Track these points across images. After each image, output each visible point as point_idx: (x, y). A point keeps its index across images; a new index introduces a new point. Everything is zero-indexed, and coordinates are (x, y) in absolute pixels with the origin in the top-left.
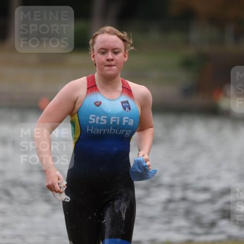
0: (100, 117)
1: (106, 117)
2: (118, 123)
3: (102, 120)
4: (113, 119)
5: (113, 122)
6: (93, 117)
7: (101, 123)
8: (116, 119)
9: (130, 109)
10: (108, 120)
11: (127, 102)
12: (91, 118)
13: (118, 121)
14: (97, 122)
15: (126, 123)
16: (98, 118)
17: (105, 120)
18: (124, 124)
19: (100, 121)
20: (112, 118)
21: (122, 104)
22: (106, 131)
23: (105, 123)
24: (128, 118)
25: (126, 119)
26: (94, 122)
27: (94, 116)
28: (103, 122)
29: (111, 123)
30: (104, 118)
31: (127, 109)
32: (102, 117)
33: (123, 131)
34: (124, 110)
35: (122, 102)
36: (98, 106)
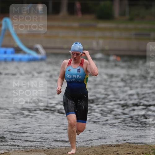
2: (75, 77)
10: (72, 76)
11: (80, 69)
12: (67, 76)
18: (78, 77)
19: (69, 77)
22: (72, 80)
32: (70, 75)
33: (78, 80)
34: (78, 72)
35: (78, 69)
36: (69, 71)
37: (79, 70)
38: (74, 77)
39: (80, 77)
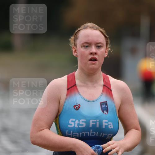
0: (79, 121)
1: (85, 120)
2: (98, 126)
3: (81, 123)
4: (93, 122)
6: (72, 121)
7: (80, 126)
8: (96, 122)
11: (106, 103)
12: (70, 122)
13: (98, 123)
15: (105, 126)
16: (77, 122)
20: (91, 121)
21: (101, 105)
22: (87, 134)
24: (107, 121)
25: (105, 122)
26: (73, 126)
28: (83, 125)
29: (91, 126)
31: (105, 112)
32: (81, 121)
33: (104, 134)
34: (102, 113)
36: (77, 110)
38: (94, 126)
39: (109, 126)
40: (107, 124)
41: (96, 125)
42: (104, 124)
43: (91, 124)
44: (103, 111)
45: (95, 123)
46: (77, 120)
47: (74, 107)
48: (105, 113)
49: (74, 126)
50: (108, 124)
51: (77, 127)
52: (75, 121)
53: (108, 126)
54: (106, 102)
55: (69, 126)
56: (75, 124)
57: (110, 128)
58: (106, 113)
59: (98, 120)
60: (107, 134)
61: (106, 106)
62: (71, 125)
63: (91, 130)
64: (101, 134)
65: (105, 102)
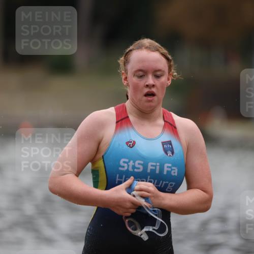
0: (134, 162)
1: (142, 162)
2: (157, 172)
3: (137, 166)
4: (152, 166)
5: (151, 169)
6: (124, 162)
7: (136, 170)
8: (155, 166)
9: (173, 153)
10: (145, 166)
11: (170, 143)
12: (122, 164)
13: (158, 168)
14: (131, 169)
16: (131, 163)
17: (141, 167)
18: (165, 173)
19: (134, 167)
20: (150, 164)
21: (163, 145)
23: (141, 170)
24: (170, 165)
25: (168, 167)
26: (126, 168)
27: (127, 160)
28: (139, 168)
29: (149, 171)
30: (139, 164)
31: (170, 153)
32: (137, 162)
33: (164, 182)
34: (165, 155)
35: (163, 143)
36: (131, 147)
37: (168, 147)
38: (153, 171)
39: (173, 171)
40: (170, 169)
41: (155, 170)
42: (166, 169)
43: (150, 168)
44: (166, 153)
45: (154, 168)
46: (132, 162)
47: (127, 143)
48: (169, 155)
49: (128, 170)
50: (172, 170)
51: (132, 170)
52: (129, 162)
53: (171, 172)
54: (170, 141)
55: (120, 169)
56: (128, 166)
57: (173, 174)
58: (171, 155)
59: (158, 164)
60: (168, 182)
61: (171, 147)
62: (123, 167)
63: (149, 177)
64: (161, 182)
65: (168, 142)
